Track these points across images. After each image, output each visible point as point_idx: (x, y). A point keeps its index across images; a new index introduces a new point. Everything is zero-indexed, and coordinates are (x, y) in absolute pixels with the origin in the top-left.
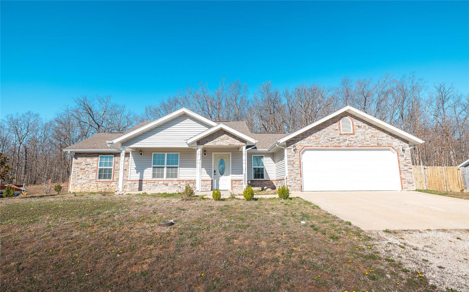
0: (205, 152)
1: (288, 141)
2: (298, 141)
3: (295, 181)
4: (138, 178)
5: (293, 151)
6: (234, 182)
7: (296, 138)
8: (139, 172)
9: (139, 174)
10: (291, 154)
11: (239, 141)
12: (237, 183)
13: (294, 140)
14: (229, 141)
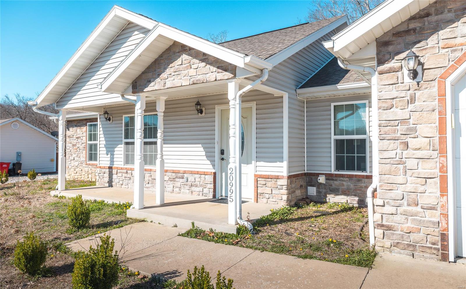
0: (199, 107)
1: (386, 39)
2: (436, 29)
3: (410, 208)
4: (108, 164)
5: (408, 80)
6: (261, 181)
7: (428, 15)
8: (109, 153)
9: (109, 156)
10: (394, 94)
11: (215, 69)
12: (269, 184)
13: (414, 30)
14: (192, 72)
